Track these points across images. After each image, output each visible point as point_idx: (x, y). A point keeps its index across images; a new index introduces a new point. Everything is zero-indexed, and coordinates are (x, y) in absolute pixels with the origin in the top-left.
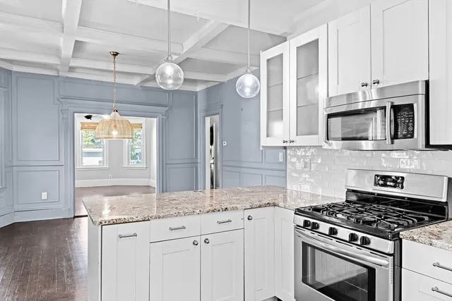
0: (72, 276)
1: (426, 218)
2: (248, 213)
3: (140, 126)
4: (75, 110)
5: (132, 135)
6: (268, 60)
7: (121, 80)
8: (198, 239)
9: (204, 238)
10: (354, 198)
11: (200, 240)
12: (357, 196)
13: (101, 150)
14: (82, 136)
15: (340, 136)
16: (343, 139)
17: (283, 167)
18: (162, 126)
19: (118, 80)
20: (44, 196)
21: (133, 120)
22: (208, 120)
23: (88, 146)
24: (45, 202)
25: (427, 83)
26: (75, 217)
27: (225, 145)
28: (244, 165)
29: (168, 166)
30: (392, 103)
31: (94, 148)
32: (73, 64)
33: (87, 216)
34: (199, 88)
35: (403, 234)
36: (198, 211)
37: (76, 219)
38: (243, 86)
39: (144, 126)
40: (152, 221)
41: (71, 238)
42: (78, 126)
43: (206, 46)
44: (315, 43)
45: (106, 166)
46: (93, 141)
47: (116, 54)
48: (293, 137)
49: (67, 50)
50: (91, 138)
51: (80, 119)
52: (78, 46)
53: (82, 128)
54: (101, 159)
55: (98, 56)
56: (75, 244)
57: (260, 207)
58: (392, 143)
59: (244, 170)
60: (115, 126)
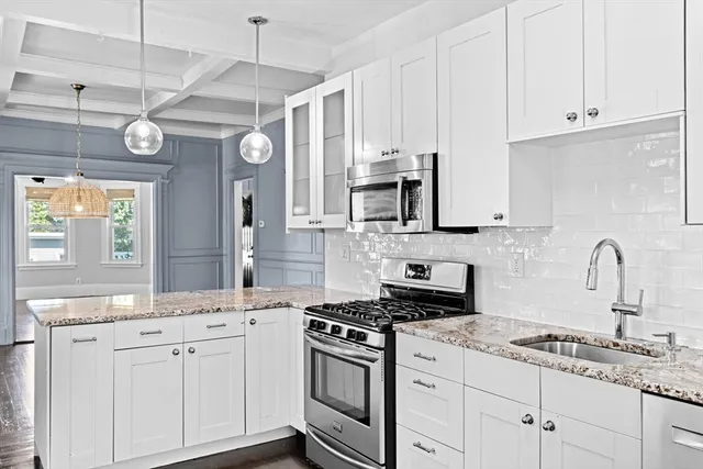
0: (11, 417)
1: (442, 312)
2: (251, 315)
3: (131, 193)
4: (16, 171)
5: (106, 210)
6: (295, 110)
7: (86, 121)
8: (179, 347)
9: (187, 347)
10: (388, 295)
11: (184, 349)
12: (390, 292)
13: (62, 235)
14: (27, 211)
15: (363, 216)
16: (366, 220)
17: (320, 259)
18: (163, 196)
21: (105, 185)
22: (239, 185)
23: (39, 228)
25: (435, 156)
26: (16, 344)
27: (262, 226)
28: (291, 258)
29: (173, 261)
30: (404, 178)
31: (52, 231)
32: (10, 100)
33: (33, 342)
34: (224, 134)
35: (396, 326)
36: (179, 312)
37: (17, 346)
38: (250, 148)
39: (137, 193)
40: (117, 323)
41: (10, 372)
42: (20, 193)
44: (341, 94)
45: (70, 263)
46: (49, 218)
47: (80, 88)
48: (320, 216)
49: (3, 82)
50: (45, 213)
51: (23, 183)
52: (20, 78)
53: (27, 198)
54: (62, 251)
55: (53, 88)
56: (16, 380)
57: (267, 307)
58: (405, 224)
59: (290, 265)
60: (79, 198)
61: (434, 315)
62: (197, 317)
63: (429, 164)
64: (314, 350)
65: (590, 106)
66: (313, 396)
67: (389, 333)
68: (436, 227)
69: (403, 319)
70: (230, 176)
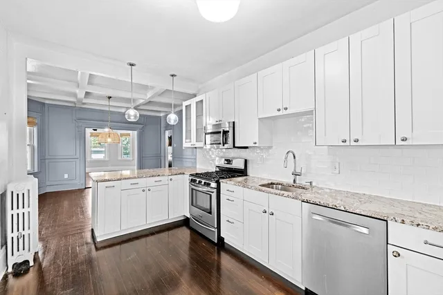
2: (170, 177)
3: (129, 135)
4: (86, 127)
6: (186, 106)
8: (145, 189)
9: (148, 188)
10: (218, 170)
11: (147, 189)
13: (103, 149)
14: (90, 140)
15: (210, 143)
17: (195, 157)
18: (140, 136)
19: (111, 110)
20: (66, 176)
21: (120, 132)
22: (167, 132)
23: (95, 147)
24: (66, 180)
25: (234, 122)
26: (86, 188)
27: (175, 146)
28: (185, 157)
29: (143, 158)
30: (224, 130)
31: (100, 148)
32: (84, 101)
33: (91, 188)
34: (162, 115)
35: (221, 180)
36: (145, 176)
38: (170, 119)
39: (131, 135)
40: (122, 181)
42: (88, 135)
43: (159, 95)
44: (202, 101)
45: (107, 159)
46: (100, 144)
47: (110, 98)
48: (195, 143)
49: (81, 95)
50: (98, 142)
51: (89, 131)
52: (87, 94)
53: (90, 136)
54: (103, 155)
55: (100, 97)
57: (176, 174)
58: (224, 146)
59: (185, 160)
60: (109, 136)
61: (234, 177)
62: (151, 178)
63: (232, 125)
64: (192, 189)
65: (284, 106)
66: (192, 205)
67: (218, 182)
68: (234, 147)
69: (223, 178)
70: (164, 129)
